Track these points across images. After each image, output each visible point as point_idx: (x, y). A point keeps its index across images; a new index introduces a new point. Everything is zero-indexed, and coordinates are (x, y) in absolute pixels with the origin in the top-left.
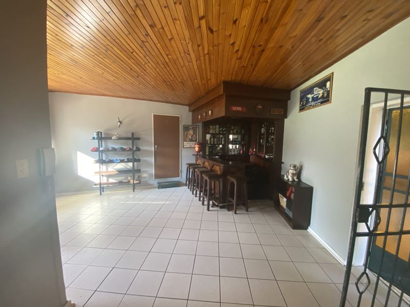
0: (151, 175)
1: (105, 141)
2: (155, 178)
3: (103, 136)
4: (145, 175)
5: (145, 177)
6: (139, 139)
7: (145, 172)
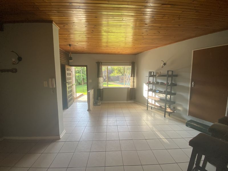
0: (185, 110)
1: (155, 78)
2: (189, 115)
3: (154, 74)
4: (179, 108)
5: (179, 110)
6: (176, 76)
7: (180, 105)
